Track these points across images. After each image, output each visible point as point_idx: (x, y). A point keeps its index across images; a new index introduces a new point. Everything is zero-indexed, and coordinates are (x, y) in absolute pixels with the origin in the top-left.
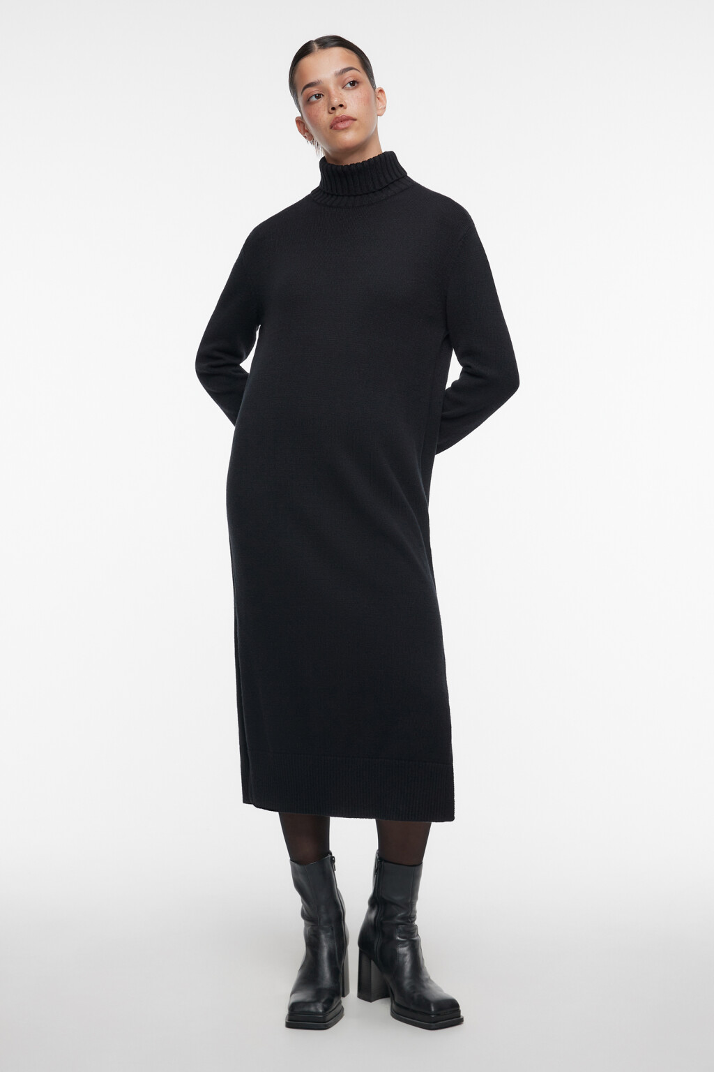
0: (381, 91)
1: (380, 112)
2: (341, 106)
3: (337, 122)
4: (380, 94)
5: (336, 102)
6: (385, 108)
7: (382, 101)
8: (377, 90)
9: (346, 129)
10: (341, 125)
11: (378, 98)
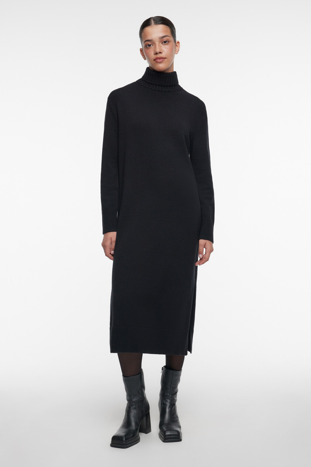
0: (178, 42)
1: (176, 53)
2: (160, 53)
3: (157, 59)
4: (178, 44)
5: (158, 50)
6: (179, 50)
7: (178, 47)
8: (177, 42)
9: (160, 63)
10: (158, 60)
11: (176, 45)
